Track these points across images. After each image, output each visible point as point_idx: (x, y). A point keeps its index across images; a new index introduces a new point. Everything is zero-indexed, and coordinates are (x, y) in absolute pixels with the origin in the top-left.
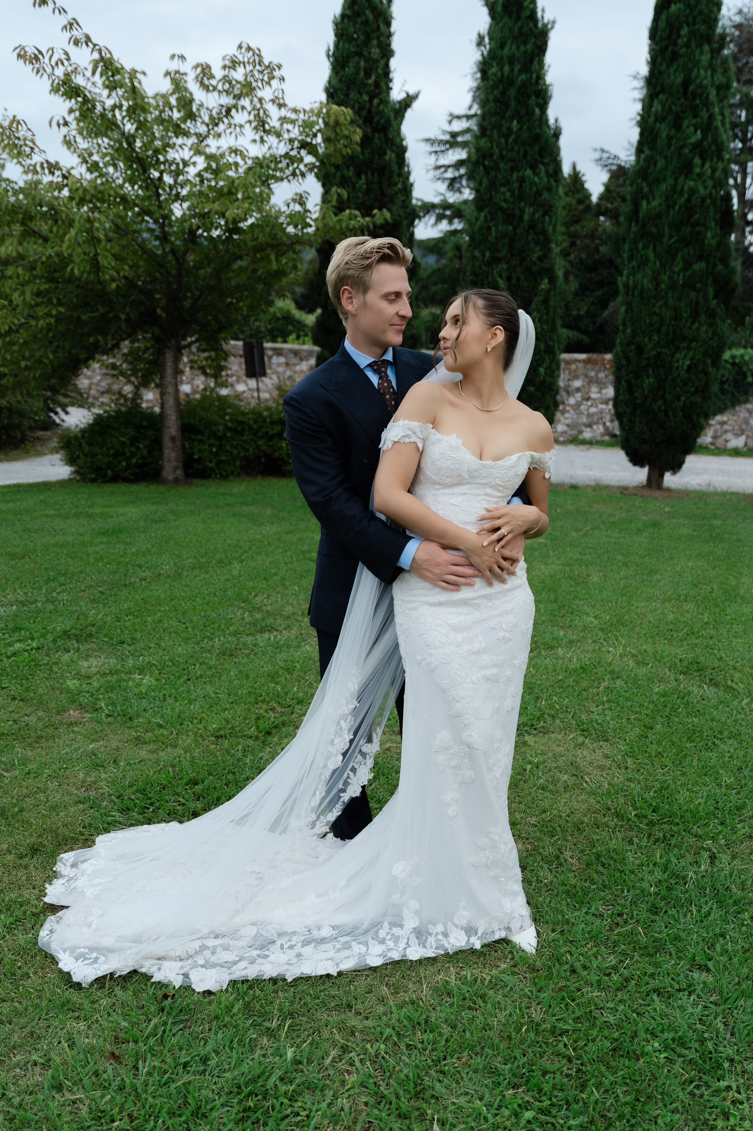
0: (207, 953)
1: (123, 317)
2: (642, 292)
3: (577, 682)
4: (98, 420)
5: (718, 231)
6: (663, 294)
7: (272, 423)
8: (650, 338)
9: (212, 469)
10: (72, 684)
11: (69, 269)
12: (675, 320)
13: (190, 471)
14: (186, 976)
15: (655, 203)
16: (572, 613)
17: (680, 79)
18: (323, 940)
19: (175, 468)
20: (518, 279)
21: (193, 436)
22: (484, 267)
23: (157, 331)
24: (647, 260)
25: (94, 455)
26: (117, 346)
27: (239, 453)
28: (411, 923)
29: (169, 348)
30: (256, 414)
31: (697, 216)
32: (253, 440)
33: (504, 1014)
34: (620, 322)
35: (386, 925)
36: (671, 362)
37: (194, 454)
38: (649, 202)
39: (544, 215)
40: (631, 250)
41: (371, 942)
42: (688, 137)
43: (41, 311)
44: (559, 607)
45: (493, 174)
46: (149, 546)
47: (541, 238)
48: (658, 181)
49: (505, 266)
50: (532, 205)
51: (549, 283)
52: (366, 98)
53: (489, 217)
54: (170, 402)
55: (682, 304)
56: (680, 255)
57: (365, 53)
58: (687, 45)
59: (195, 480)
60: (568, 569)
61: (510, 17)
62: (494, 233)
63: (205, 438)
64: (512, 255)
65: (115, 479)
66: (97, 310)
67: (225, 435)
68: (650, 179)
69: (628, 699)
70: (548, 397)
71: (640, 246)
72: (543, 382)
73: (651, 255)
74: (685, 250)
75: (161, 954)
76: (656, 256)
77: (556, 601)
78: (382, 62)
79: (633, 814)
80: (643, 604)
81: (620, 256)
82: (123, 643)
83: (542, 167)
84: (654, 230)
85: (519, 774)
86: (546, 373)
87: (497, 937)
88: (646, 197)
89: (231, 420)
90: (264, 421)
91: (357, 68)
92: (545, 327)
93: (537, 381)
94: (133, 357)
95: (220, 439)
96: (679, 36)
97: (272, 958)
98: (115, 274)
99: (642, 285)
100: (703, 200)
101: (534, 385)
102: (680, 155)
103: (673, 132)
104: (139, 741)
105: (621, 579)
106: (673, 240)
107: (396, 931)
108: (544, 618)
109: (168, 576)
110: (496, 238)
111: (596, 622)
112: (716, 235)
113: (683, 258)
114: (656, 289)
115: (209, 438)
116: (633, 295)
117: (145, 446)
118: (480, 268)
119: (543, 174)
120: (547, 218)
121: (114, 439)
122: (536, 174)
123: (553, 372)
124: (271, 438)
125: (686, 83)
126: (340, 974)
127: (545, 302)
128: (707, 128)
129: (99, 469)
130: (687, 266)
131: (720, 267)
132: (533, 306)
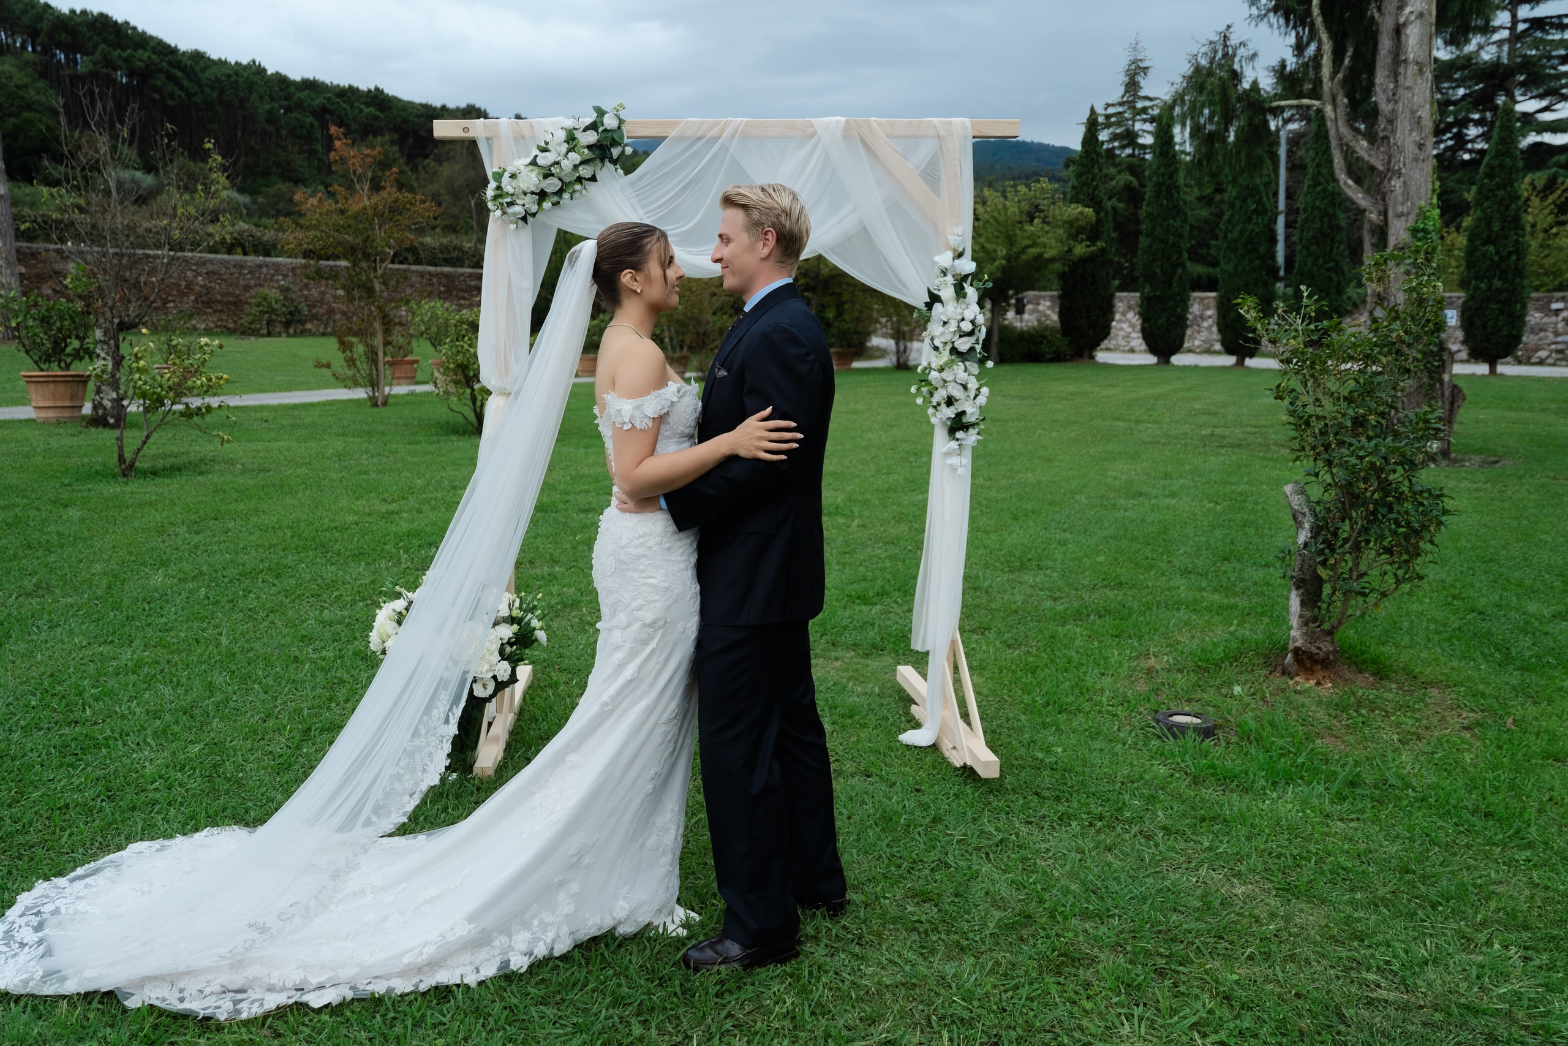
15: (1234, 235)
20: (1166, 268)
38: (1231, 234)
48: (1235, 225)
49: (1160, 263)
50: (1173, 235)
56: (1247, 257)
62: (1154, 248)
68: (1232, 223)
72: (1180, 316)
84: (1234, 246)
88: (1230, 231)
92: (1181, 288)
106: (1244, 251)
123: (1185, 309)
127: (1181, 278)
128: (1259, 202)
130: (1251, 262)
131: (1269, 261)
132: (1174, 280)
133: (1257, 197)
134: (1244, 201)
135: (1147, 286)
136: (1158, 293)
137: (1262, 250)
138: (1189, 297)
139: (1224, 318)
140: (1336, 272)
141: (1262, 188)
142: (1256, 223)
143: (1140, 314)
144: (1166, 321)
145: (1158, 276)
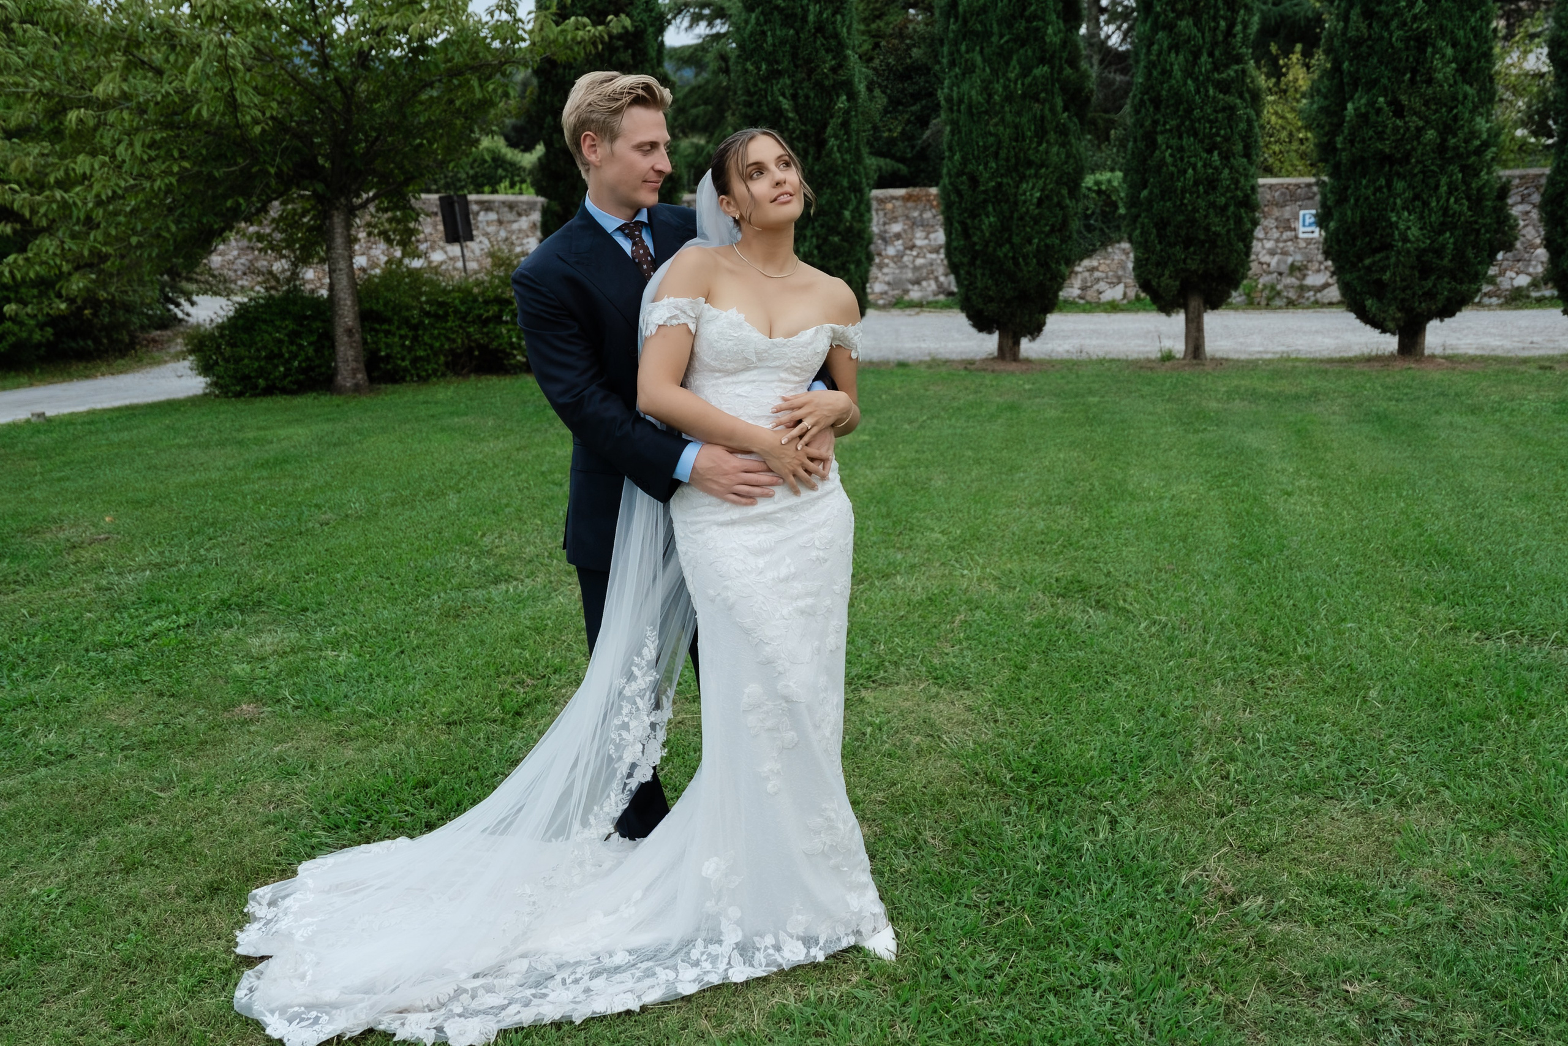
0: (465, 998)
1: (272, 171)
2: (970, 107)
3: (924, 618)
4: (242, 311)
5: (1062, 26)
6: (997, 108)
7: (486, 302)
8: (986, 164)
9: (405, 370)
10: (240, 669)
11: (194, 111)
12: (1017, 140)
13: (376, 374)
14: (440, 1029)
16: (911, 530)
18: (617, 969)
19: (354, 372)
21: (377, 326)
22: (760, 84)
23: (320, 187)
24: (974, 65)
25: (238, 360)
26: (264, 209)
27: (442, 345)
28: (732, 937)
29: (337, 209)
30: (465, 292)
31: (1033, 8)
32: (460, 327)
33: (861, 1036)
34: (945, 146)
35: (700, 943)
36: (1016, 195)
37: (380, 350)
39: (835, 14)
40: (951, 54)
41: (680, 965)
43: (156, 168)
44: (894, 523)
46: (328, 479)
47: (834, 43)
49: (788, 82)
51: (848, 100)
53: (762, 19)
54: (343, 282)
55: (1024, 120)
56: (1015, 58)
59: (383, 386)
60: (901, 472)
62: (770, 40)
63: (393, 328)
64: (796, 66)
65: (270, 391)
66: (236, 164)
67: (421, 322)
69: (992, 634)
70: (858, 248)
71: (963, 48)
72: (850, 229)
73: (979, 59)
74: (1022, 51)
75: (403, 1004)
76: (984, 61)
77: (888, 515)
79: (1009, 777)
80: (1004, 511)
81: (939, 62)
82: (305, 610)
84: (979, 27)
85: (857, 740)
86: (853, 217)
87: (844, 944)
89: (427, 302)
90: (475, 300)
92: (847, 157)
93: (841, 228)
94: (288, 223)
95: (415, 328)
97: (552, 996)
98: (259, 114)
99: (970, 97)
101: (839, 234)
104: (341, 738)
105: (972, 481)
106: (1005, 39)
107: (714, 949)
108: (874, 539)
109: (360, 518)
110: (774, 45)
111: (943, 539)
112: (1060, 31)
113: (1019, 62)
114: (988, 102)
115: (399, 328)
116: (959, 111)
117: (310, 344)
118: (755, 85)
120: (839, 17)
121: (266, 337)
123: (862, 215)
124: (485, 322)
126: (644, 1009)
129: (246, 378)
130: (1026, 71)
131: (1068, 71)
132: (829, 130)
144: (818, 247)
145: (788, 120)
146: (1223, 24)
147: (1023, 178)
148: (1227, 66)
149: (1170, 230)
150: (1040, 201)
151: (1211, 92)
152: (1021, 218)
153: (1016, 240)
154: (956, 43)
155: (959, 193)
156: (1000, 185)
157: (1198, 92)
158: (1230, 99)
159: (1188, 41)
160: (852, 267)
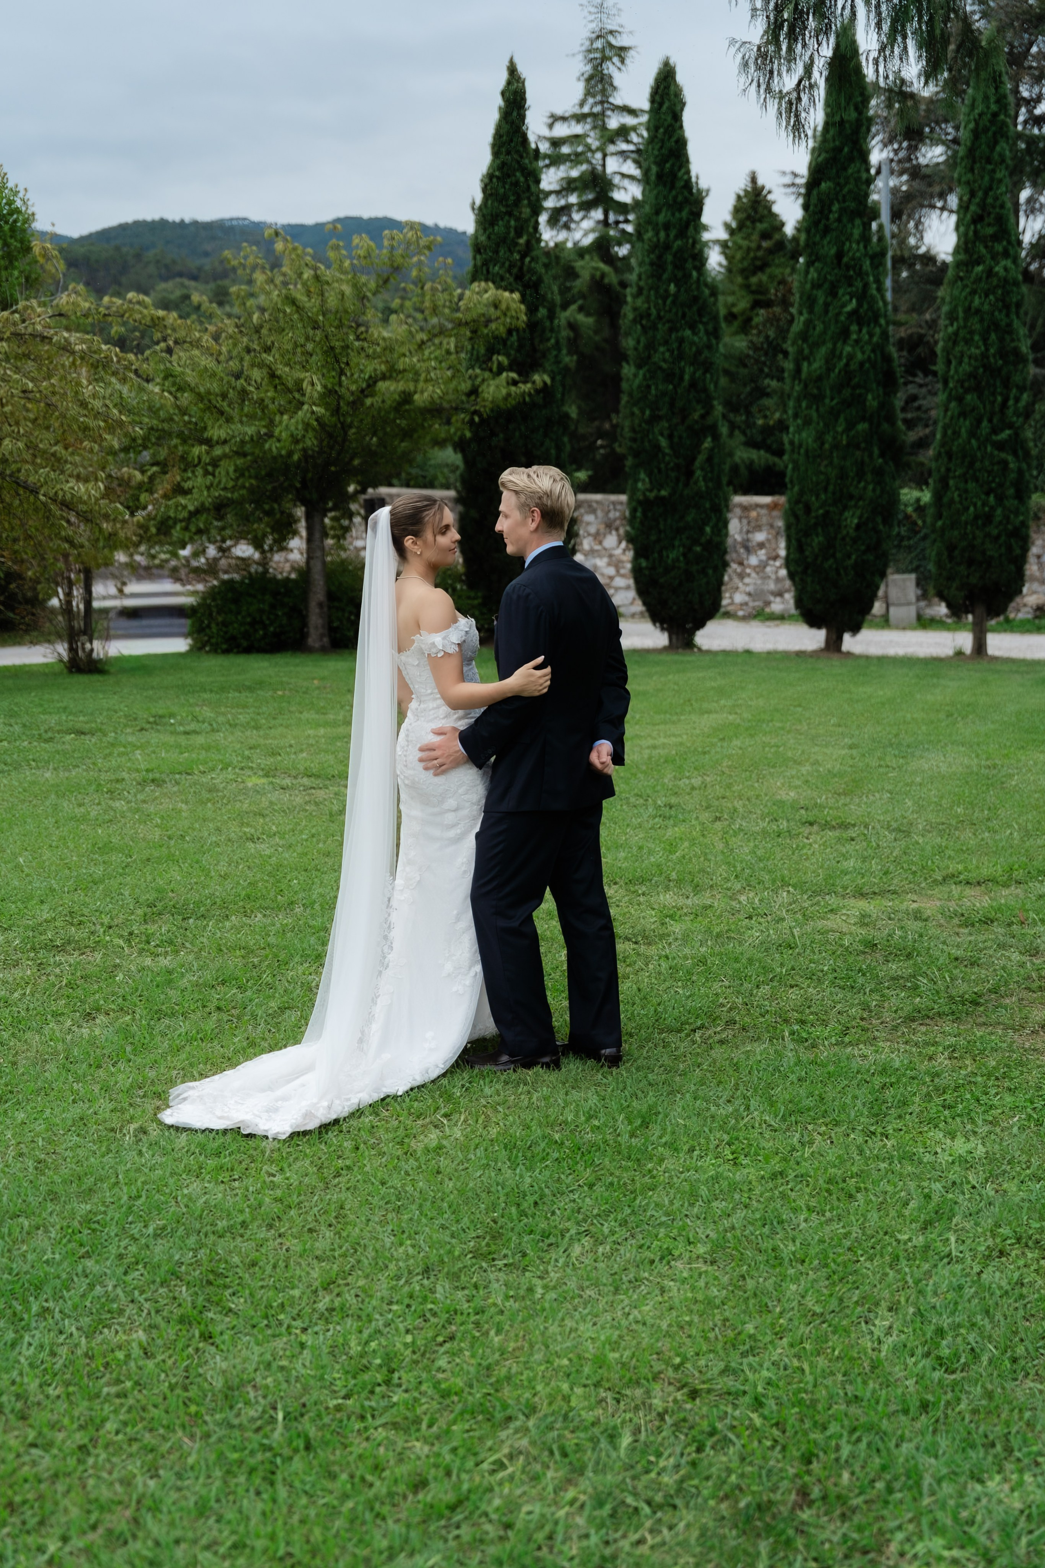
2: (807, 451)
5: (880, 392)
6: (828, 453)
8: (817, 496)
12: (842, 479)
13: (336, 640)
15: (816, 365)
17: (833, 251)
19: (321, 636)
20: (680, 437)
22: (643, 425)
24: (812, 419)
25: (228, 624)
31: (858, 380)
36: (840, 520)
38: (810, 364)
39: (704, 373)
42: (844, 305)
45: (651, 333)
48: (816, 345)
49: (666, 425)
50: (692, 364)
51: (713, 441)
52: (517, 256)
54: (317, 566)
55: (849, 463)
56: (843, 416)
57: (516, 213)
58: (839, 220)
61: (665, 186)
62: (653, 392)
64: (674, 413)
65: (250, 649)
68: (810, 341)
70: (714, 557)
72: (710, 541)
73: (814, 415)
74: (848, 411)
76: (820, 416)
78: (532, 223)
83: (701, 327)
84: (815, 391)
86: (713, 532)
88: (806, 358)
91: (508, 227)
92: (710, 485)
93: (703, 540)
96: (830, 211)
100: (862, 364)
101: (700, 544)
102: (837, 321)
103: (829, 299)
106: (836, 401)
110: (657, 396)
113: (846, 419)
114: (821, 448)
119: (702, 334)
120: (709, 376)
122: (695, 333)
123: (720, 531)
125: (839, 256)
127: (709, 459)
128: (863, 296)
129: (233, 638)
130: (850, 426)
131: (885, 426)
132: (697, 464)
133: (859, 284)
134: (833, 293)
135: (642, 475)
136: (663, 493)
137: (872, 401)
138: (727, 500)
139: (800, 548)
140: (1015, 453)
141: (867, 265)
142: (857, 341)
143: (630, 539)
144: (684, 555)
145: (664, 455)
146: (999, 399)
147: (845, 508)
148: (1002, 430)
149: (957, 552)
150: (858, 527)
151: (989, 449)
152: (843, 539)
153: (839, 555)
154: (798, 400)
155: (796, 517)
156: (827, 513)
157: (979, 448)
158: (1003, 455)
159: (973, 410)
160: (710, 572)
